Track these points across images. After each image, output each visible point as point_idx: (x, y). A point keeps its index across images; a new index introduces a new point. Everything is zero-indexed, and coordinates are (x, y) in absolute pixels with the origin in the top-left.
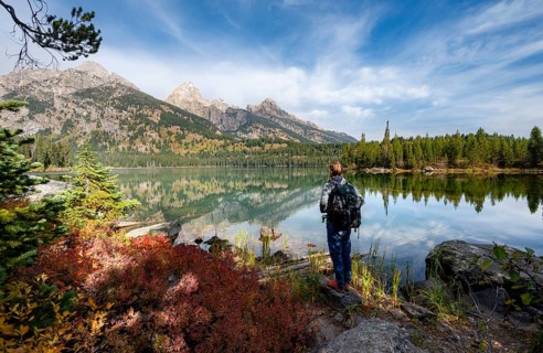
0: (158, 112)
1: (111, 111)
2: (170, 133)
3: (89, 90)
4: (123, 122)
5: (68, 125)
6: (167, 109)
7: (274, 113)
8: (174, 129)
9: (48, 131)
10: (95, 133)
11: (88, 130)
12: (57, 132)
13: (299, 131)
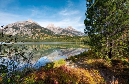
0: (40, 29)
1: (30, 29)
2: (41, 34)
3: (27, 25)
4: (32, 32)
5: (22, 33)
6: (43, 29)
7: (71, 29)
8: (42, 33)
9: (18, 34)
10: (26, 34)
11: (25, 34)
12: (19, 34)
13: (76, 34)
